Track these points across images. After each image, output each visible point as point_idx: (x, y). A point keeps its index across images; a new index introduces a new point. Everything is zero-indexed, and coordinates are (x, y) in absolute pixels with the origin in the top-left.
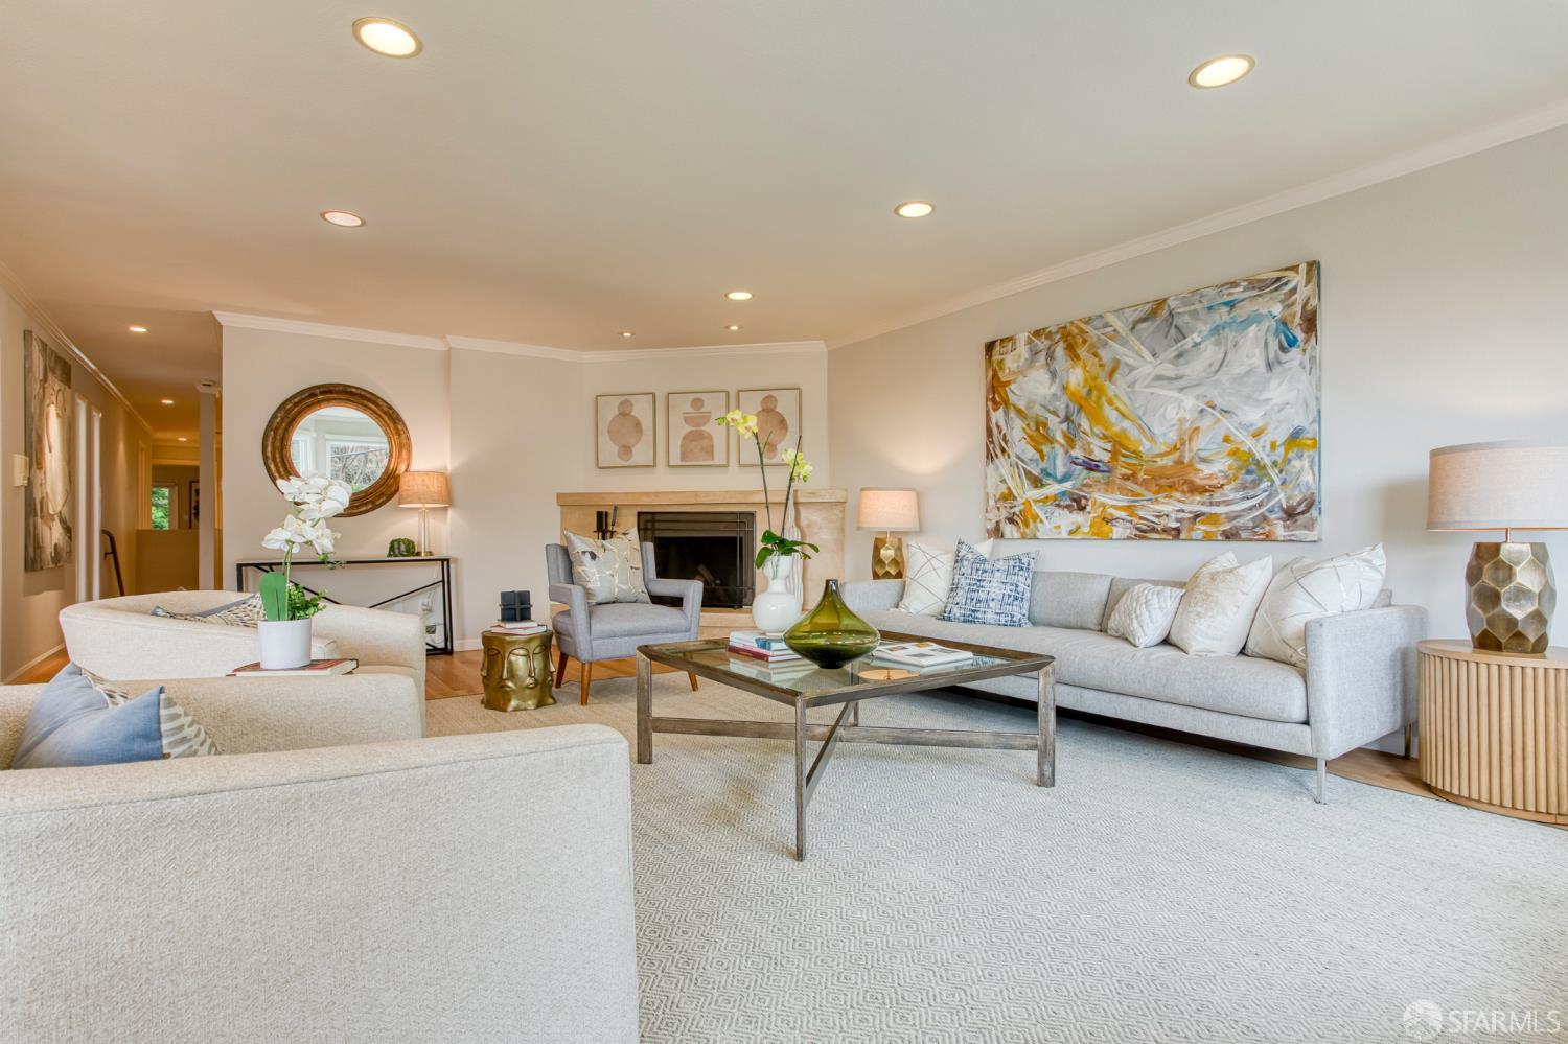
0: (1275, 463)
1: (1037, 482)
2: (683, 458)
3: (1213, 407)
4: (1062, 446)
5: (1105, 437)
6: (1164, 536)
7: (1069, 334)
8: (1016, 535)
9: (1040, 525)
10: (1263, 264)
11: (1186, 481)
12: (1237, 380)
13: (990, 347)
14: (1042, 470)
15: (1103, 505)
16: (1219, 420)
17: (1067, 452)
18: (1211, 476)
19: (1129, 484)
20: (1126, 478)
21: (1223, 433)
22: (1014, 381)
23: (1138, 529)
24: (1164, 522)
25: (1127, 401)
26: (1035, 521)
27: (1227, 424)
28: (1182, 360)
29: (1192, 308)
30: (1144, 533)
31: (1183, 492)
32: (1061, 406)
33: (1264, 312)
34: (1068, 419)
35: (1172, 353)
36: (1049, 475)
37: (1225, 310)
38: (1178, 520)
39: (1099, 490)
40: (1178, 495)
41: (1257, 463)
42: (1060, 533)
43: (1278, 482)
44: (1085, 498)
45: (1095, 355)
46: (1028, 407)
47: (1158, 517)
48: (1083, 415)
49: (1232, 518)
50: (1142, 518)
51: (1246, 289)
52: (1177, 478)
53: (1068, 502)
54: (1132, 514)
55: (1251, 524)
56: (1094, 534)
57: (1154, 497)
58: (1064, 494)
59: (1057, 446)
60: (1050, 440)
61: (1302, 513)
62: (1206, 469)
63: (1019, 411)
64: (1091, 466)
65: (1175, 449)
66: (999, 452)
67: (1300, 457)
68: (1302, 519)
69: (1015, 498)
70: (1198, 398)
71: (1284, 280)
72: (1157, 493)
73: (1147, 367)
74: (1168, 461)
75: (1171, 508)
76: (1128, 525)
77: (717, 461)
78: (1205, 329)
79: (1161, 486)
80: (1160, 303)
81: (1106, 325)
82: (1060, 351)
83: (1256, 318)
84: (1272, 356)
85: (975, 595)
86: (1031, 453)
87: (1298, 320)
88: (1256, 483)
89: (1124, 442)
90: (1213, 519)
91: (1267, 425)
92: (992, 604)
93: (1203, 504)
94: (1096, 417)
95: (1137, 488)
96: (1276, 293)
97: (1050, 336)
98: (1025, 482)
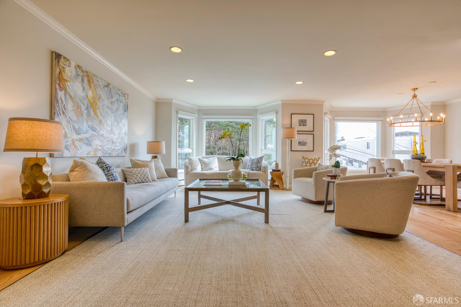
7: (89, 76)
15: (96, 144)
17: (87, 122)
18: (116, 139)
22: (69, 81)
26: (76, 149)
29: (114, 90)
33: (123, 100)
34: (87, 109)
35: (110, 101)
36: (81, 129)
37: (118, 96)
42: (84, 154)
43: (124, 142)
45: (95, 89)
46: (74, 97)
50: (104, 150)
51: (121, 93)
53: (87, 142)
54: (102, 148)
55: (120, 152)
56: (94, 155)
59: (84, 119)
60: (82, 115)
61: (126, 150)
63: (71, 97)
64: (93, 129)
66: (61, 113)
71: (125, 96)
72: (107, 142)
73: (106, 102)
75: (110, 147)
80: (109, 84)
81: (98, 81)
82: (86, 80)
84: (123, 112)
86: (75, 118)
87: (126, 106)
93: (114, 146)
97: (82, 71)
98: (73, 131)
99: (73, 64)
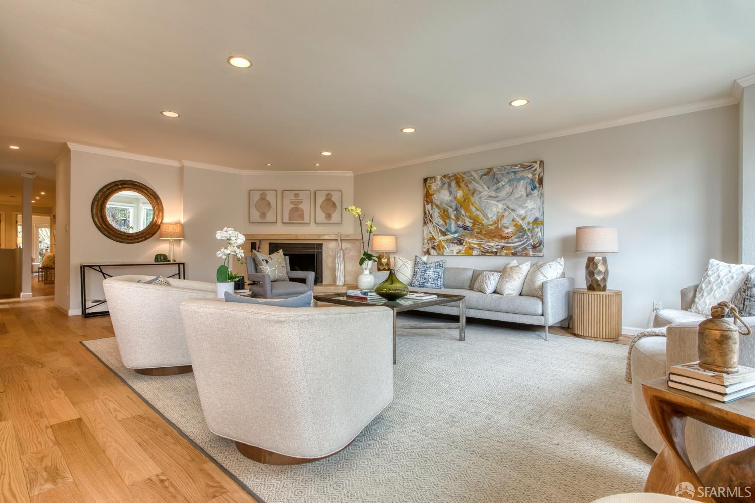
0: (529, 229)
1: (444, 234)
2: (290, 219)
3: (509, 208)
4: (454, 220)
5: (470, 217)
6: (492, 254)
7: (457, 178)
8: (435, 254)
9: (445, 250)
10: (525, 159)
11: (499, 235)
12: (517, 199)
13: (426, 180)
14: (446, 229)
15: (469, 243)
16: (511, 213)
17: (456, 222)
18: (508, 233)
19: (479, 235)
20: (478, 233)
21: (512, 217)
22: (435, 194)
23: (482, 252)
24: (491, 249)
25: (478, 204)
26: (443, 248)
27: (514, 215)
28: (498, 191)
29: (502, 172)
30: (484, 253)
31: (498, 239)
32: (454, 205)
33: (526, 176)
34: (456, 210)
35: (495, 188)
36: (449, 231)
37: (513, 174)
38: (496, 249)
39: (468, 237)
40: (496, 240)
41: (523, 229)
42: (453, 253)
43: (530, 235)
44: (462, 240)
45: (467, 186)
46: (441, 204)
47: (489, 247)
48: (462, 209)
49: (515, 248)
50: (483, 248)
51: (520, 168)
52: (496, 233)
53: (456, 241)
54: (480, 246)
55: (521, 250)
56: (466, 253)
57: (488, 240)
58: (454, 238)
59: (452, 220)
60: (450, 218)
61: (538, 247)
62: (507, 231)
63: (437, 206)
64: (465, 228)
65: (495, 223)
66: (429, 221)
67: (537, 227)
68: (537, 249)
69: (435, 239)
70: (503, 205)
71: (532, 166)
72: (489, 239)
73: (486, 193)
74: (493, 227)
75: (494, 244)
76: (479, 250)
77: (305, 221)
78: (506, 180)
79: (490, 236)
80: (491, 169)
81: (471, 176)
82: (453, 184)
83: (523, 178)
84: (528, 191)
85: (423, 277)
86: (442, 222)
87: (536, 180)
88: (523, 236)
89: (477, 219)
90: (508, 248)
91: (527, 216)
92: (430, 280)
93: (505, 243)
94: (467, 210)
95: (482, 237)
96: (530, 170)
97: (449, 177)
98: (439, 233)
99: (439, 178)
